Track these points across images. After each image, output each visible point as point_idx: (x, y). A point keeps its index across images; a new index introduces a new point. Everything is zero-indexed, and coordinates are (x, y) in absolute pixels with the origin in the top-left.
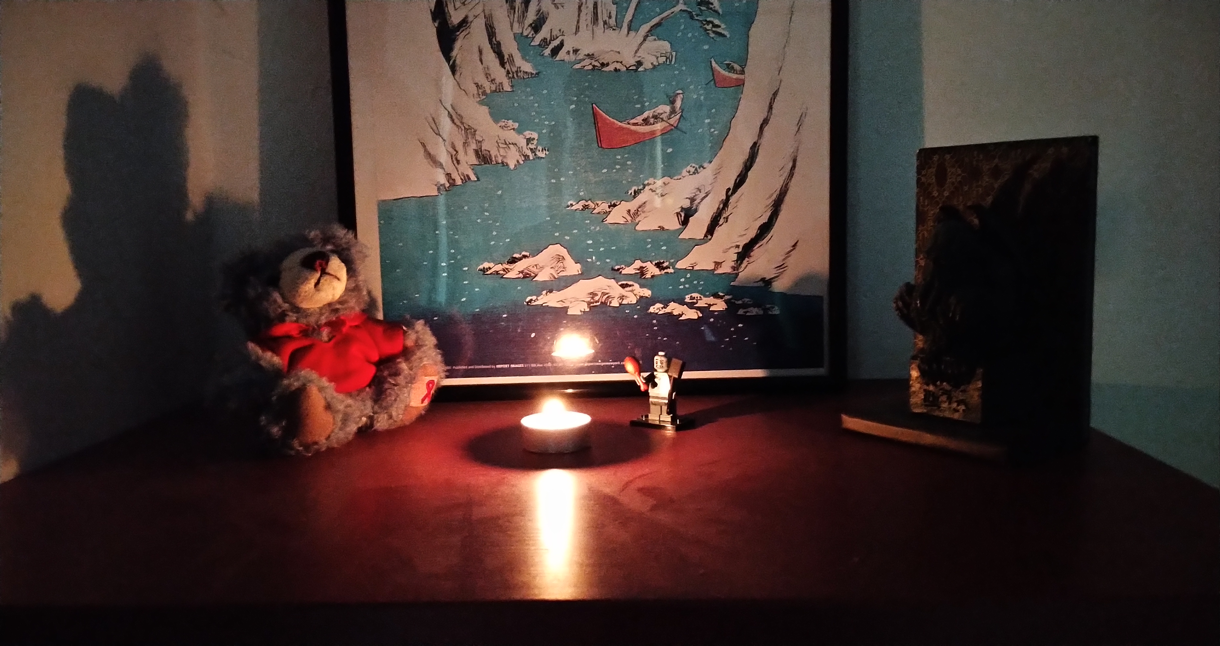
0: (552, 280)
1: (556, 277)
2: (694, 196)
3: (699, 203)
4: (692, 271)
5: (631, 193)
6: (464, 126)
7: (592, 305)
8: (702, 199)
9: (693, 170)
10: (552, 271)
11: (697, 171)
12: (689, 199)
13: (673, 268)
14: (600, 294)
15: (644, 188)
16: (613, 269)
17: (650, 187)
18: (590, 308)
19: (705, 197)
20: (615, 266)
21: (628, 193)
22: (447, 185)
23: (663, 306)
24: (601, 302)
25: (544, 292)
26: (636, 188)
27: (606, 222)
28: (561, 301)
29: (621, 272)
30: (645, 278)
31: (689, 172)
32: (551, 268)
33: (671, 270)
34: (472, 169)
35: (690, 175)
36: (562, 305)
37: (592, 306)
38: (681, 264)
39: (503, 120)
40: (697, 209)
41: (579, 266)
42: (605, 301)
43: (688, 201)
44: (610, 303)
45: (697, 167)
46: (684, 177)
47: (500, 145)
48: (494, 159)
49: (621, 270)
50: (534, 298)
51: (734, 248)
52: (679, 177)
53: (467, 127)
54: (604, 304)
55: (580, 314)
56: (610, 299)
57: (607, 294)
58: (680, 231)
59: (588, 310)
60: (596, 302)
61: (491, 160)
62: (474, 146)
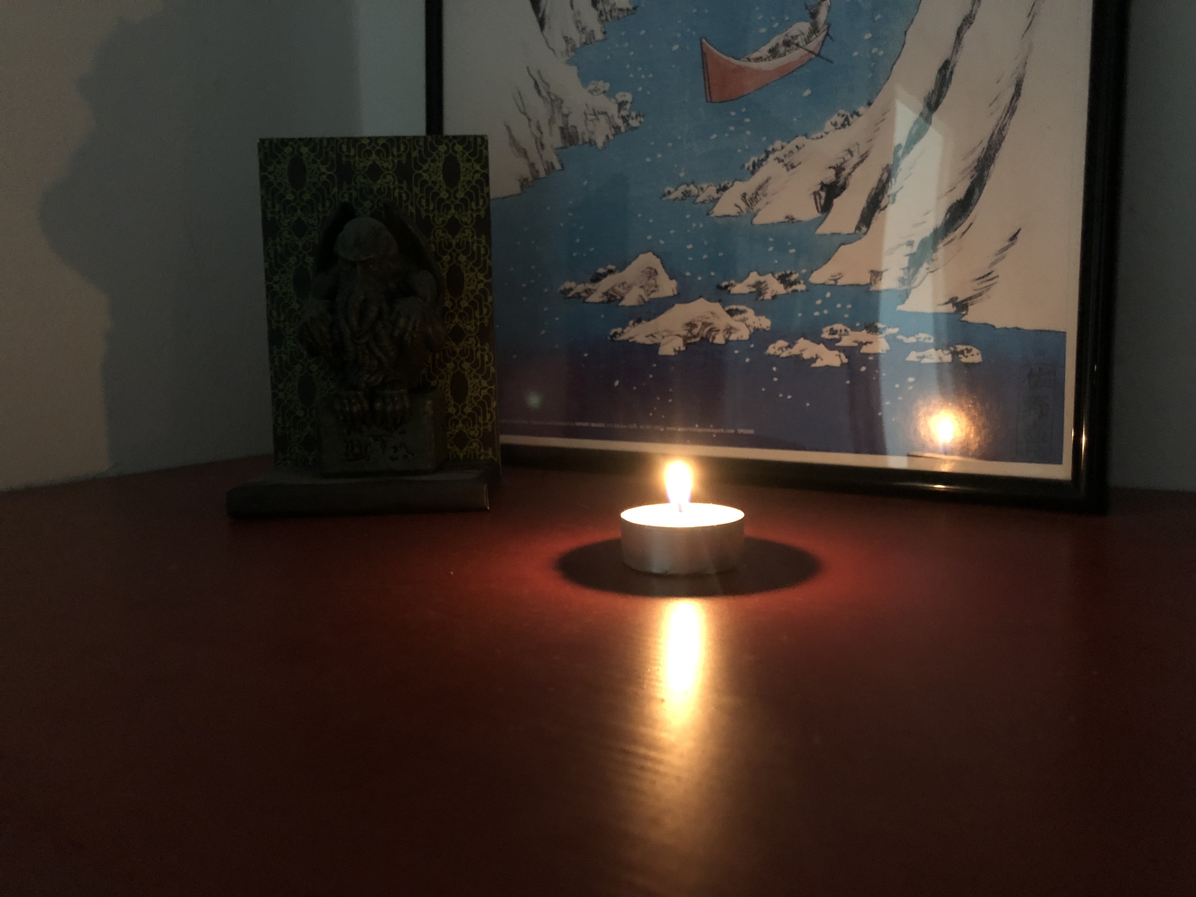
0: (641, 306)
1: (646, 299)
2: (842, 164)
3: (850, 174)
4: (833, 286)
5: (748, 168)
6: (551, 98)
7: (689, 341)
8: (854, 168)
9: (840, 120)
10: (642, 292)
11: (848, 121)
12: (834, 168)
13: (806, 283)
14: (700, 324)
15: (767, 156)
16: (719, 287)
17: (777, 154)
18: (686, 345)
19: (858, 164)
20: (722, 282)
21: (743, 166)
22: (530, 179)
23: (786, 344)
24: (702, 338)
25: (631, 322)
26: (754, 159)
27: (712, 215)
28: (652, 335)
29: (729, 291)
30: (762, 300)
31: (835, 124)
32: (642, 287)
33: (800, 287)
34: (557, 155)
35: (836, 129)
36: (652, 341)
37: (690, 344)
38: (819, 277)
39: (593, 81)
40: (845, 183)
41: (673, 284)
42: (706, 335)
43: (833, 172)
44: (714, 338)
45: (849, 115)
46: (827, 133)
47: (590, 117)
48: (580, 138)
49: (729, 288)
50: (619, 330)
51: (905, 247)
52: (819, 135)
53: (553, 97)
54: (704, 339)
55: (673, 354)
56: (713, 334)
57: (710, 324)
58: (820, 222)
59: (683, 348)
60: (695, 337)
61: (578, 139)
62: (559, 122)
